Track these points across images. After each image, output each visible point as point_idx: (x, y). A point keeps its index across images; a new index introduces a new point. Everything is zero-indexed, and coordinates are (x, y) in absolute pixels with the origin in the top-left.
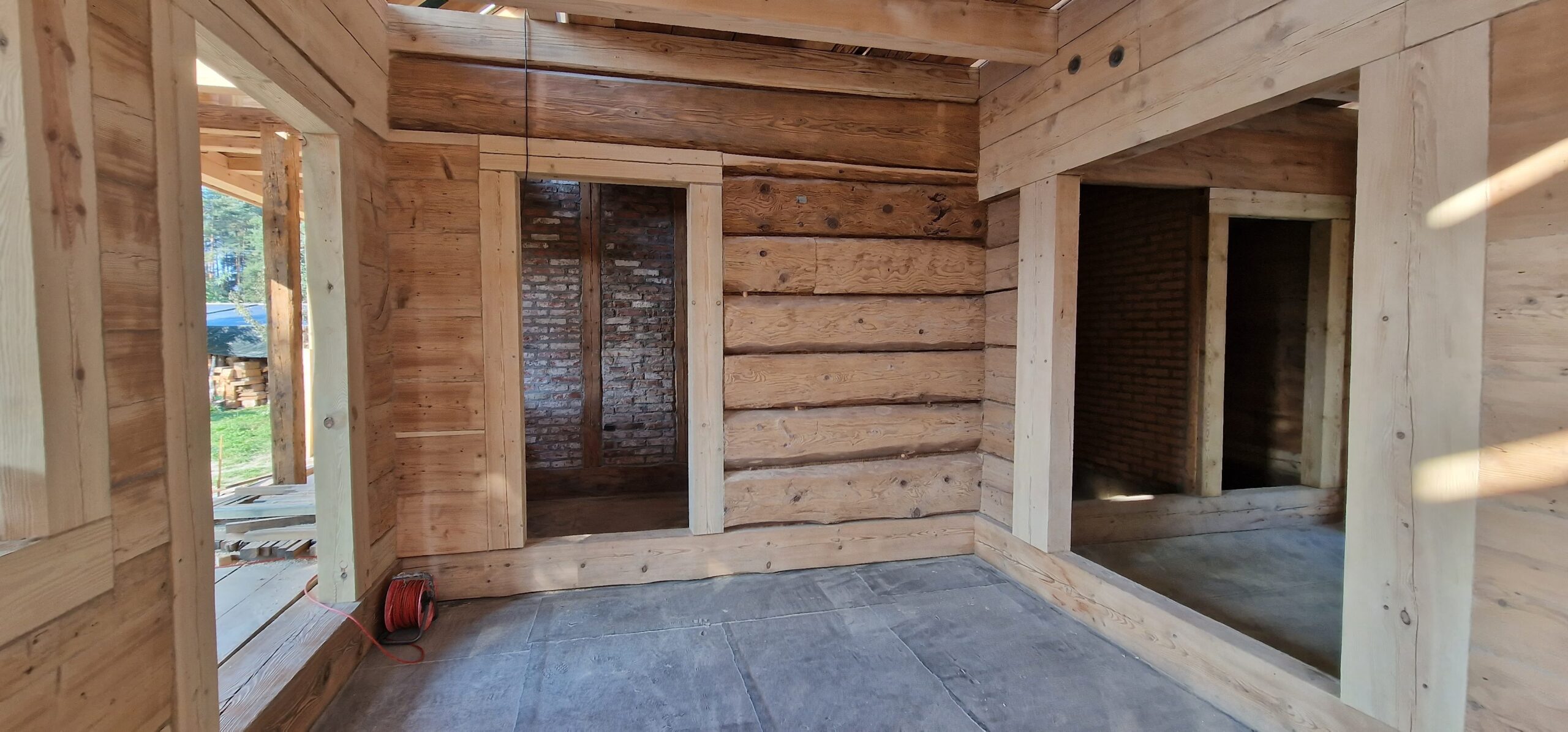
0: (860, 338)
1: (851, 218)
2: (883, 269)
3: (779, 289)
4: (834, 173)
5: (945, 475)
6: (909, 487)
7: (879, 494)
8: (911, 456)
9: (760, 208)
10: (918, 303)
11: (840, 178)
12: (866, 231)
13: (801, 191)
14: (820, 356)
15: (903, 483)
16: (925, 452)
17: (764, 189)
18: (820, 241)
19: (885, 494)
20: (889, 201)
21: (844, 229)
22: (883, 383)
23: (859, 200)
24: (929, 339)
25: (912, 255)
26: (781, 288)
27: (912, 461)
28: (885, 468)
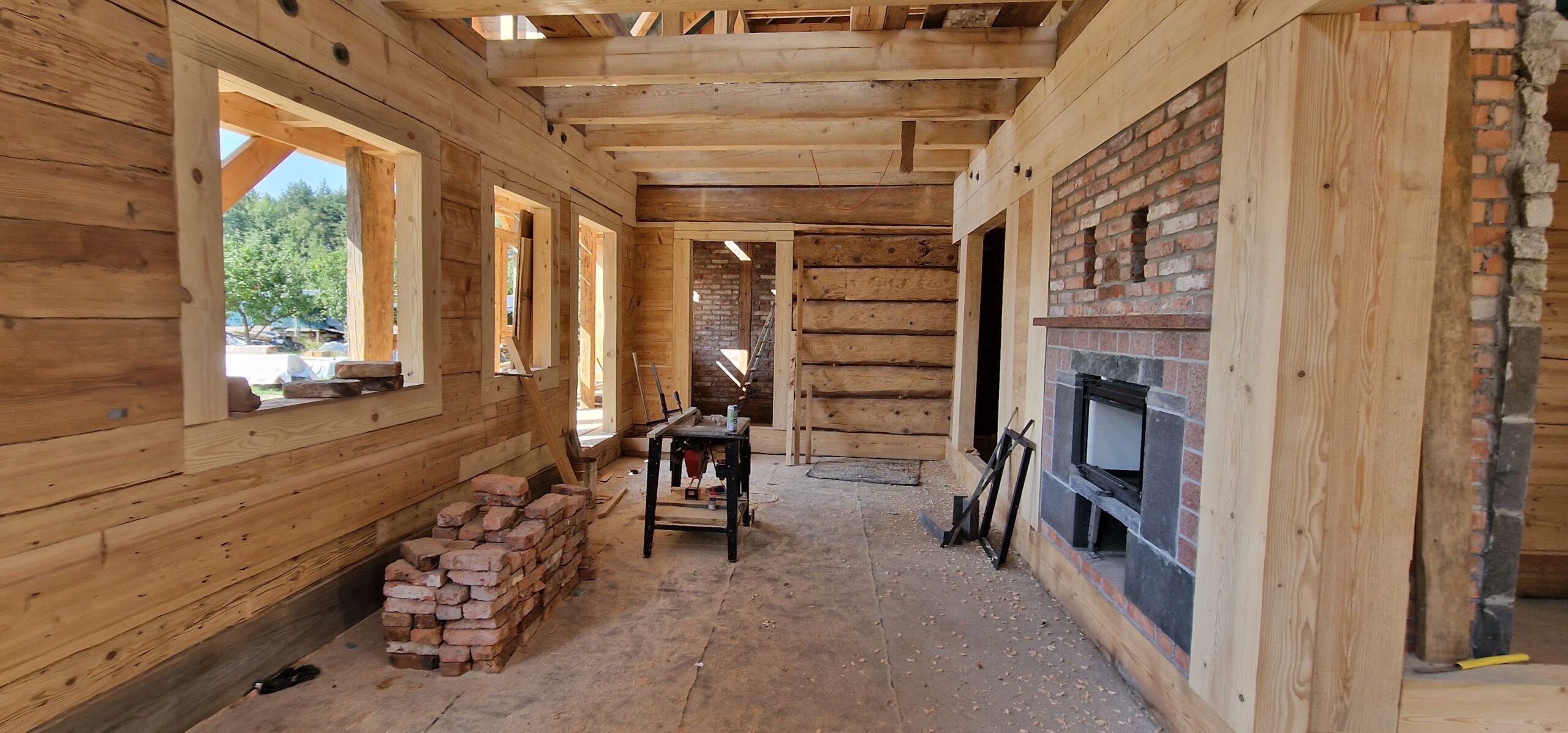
0: (871, 325)
1: (868, 256)
2: (888, 286)
3: (824, 298)
4: (859, 232)
5: (925, 410)
6: (901, 415)
7: (882, 417)
8: (905, 398)
9: (813, 253)
10: (910, 306)
11: (864, 234)
12: (878, 263)
13: (838, 242)
14: (848, 336)
15: (898, 413)
16: (912, 396)
17: (817, 242)
18: (848, 270)
19: (886, 419)
20: (892, 246)
21: (864, 263)
22: (886, 353)
23: (874, 246)
24: (917, 328)
25: (907, 277)
26: (825, 297)
27: (904, 401)
28: (887, 404)
